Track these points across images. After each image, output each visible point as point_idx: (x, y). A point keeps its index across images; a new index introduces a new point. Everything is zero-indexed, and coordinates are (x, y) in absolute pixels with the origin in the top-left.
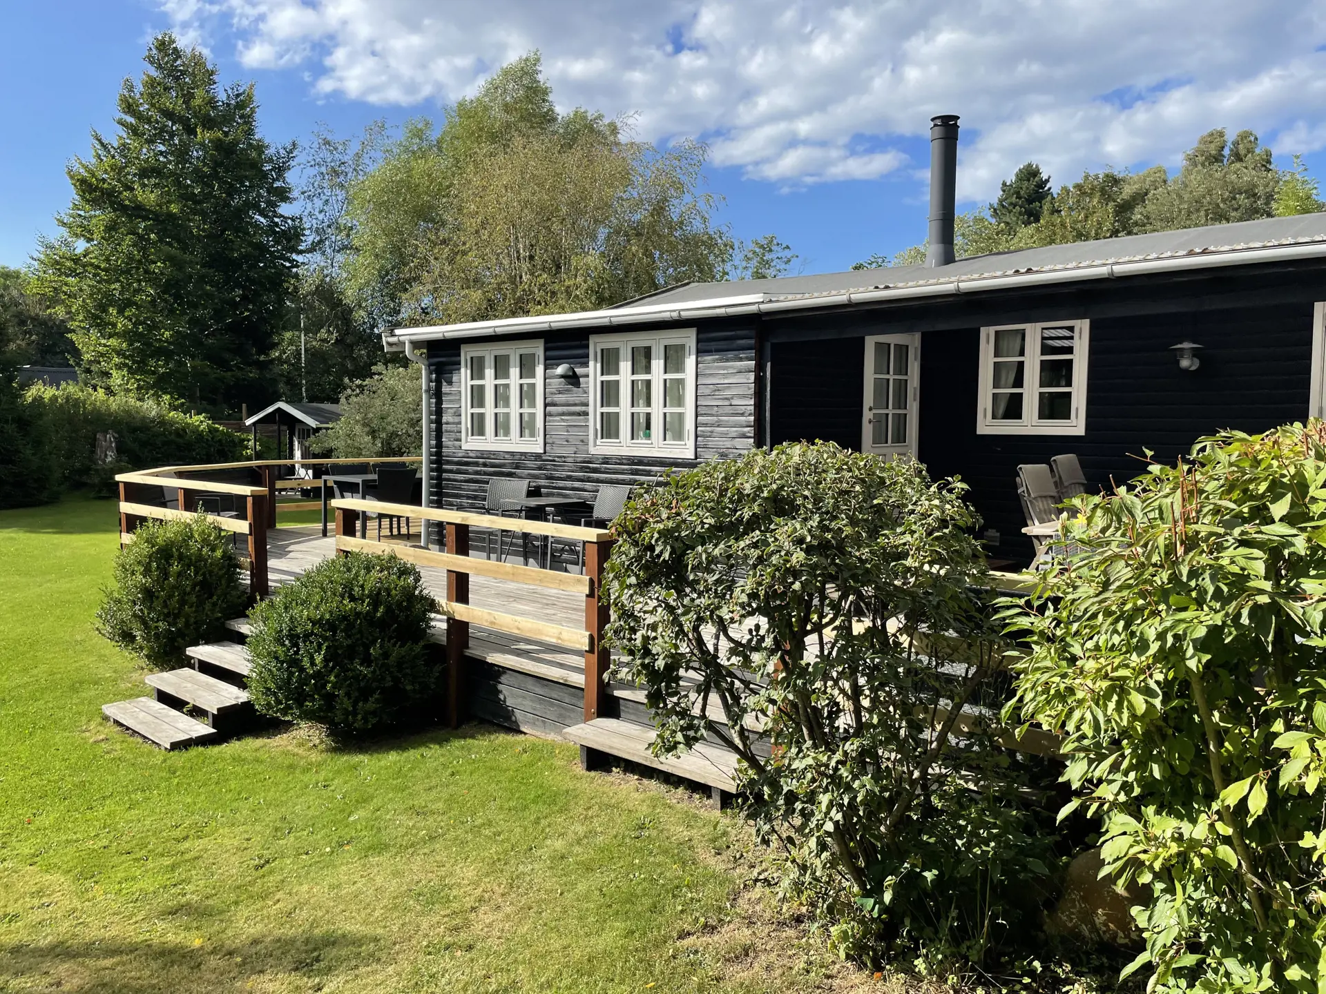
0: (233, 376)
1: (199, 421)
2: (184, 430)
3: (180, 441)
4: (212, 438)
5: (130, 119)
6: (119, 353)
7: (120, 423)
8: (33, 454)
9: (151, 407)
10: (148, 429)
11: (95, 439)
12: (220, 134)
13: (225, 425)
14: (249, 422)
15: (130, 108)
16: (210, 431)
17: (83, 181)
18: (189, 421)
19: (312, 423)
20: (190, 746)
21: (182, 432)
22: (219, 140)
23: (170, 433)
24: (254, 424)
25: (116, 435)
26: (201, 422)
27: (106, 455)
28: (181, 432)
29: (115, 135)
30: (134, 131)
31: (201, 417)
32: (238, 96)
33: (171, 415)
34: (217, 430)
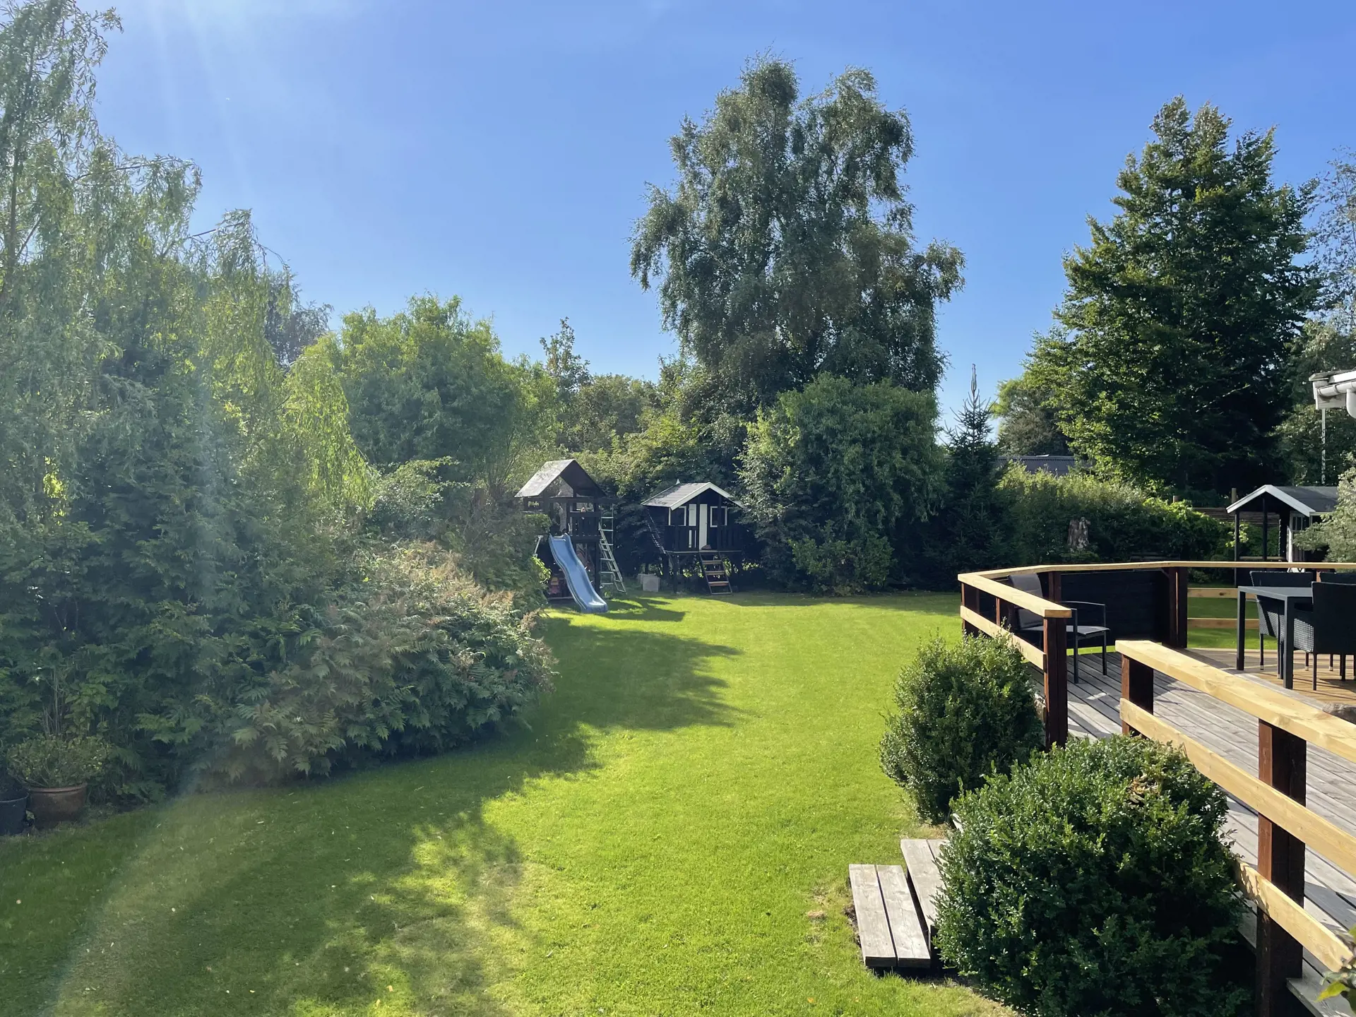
0: (1223, 457)
1: (1178, 508)
2: (1160, 518)
3: (1155, 529)
4: (1192, 527)
5: (1128, 196)
6: (1104, 438)
7: (1093, 511)
8: (1003, 541)
9: (1129, 493)
10: (1122, 516)
11: (1069, 526)
12: (1220, 191)
13: (1206, 512)
14: (1230, 509)
15: (1126, 183)
16: (1189, 519)
17: (1077, 269)
18: (1168, 508)
19: (1306, 510)
20: (888, 970)
21: (1157, 519)
22: (1221, 196)
23: (1145, 521)
24: (1237, 511)
25: (1089, 523)
26: (1180, 509)
27: (1078, 543)
28: (1157, 521)
29: (1112, 216)
30: (1131, 207)
31: (1181, 504)
32: (1250, 145)
33: (1148, 501)
34: (1198, 518)
